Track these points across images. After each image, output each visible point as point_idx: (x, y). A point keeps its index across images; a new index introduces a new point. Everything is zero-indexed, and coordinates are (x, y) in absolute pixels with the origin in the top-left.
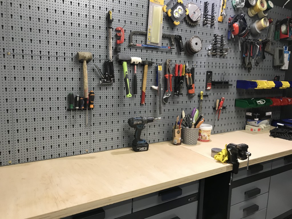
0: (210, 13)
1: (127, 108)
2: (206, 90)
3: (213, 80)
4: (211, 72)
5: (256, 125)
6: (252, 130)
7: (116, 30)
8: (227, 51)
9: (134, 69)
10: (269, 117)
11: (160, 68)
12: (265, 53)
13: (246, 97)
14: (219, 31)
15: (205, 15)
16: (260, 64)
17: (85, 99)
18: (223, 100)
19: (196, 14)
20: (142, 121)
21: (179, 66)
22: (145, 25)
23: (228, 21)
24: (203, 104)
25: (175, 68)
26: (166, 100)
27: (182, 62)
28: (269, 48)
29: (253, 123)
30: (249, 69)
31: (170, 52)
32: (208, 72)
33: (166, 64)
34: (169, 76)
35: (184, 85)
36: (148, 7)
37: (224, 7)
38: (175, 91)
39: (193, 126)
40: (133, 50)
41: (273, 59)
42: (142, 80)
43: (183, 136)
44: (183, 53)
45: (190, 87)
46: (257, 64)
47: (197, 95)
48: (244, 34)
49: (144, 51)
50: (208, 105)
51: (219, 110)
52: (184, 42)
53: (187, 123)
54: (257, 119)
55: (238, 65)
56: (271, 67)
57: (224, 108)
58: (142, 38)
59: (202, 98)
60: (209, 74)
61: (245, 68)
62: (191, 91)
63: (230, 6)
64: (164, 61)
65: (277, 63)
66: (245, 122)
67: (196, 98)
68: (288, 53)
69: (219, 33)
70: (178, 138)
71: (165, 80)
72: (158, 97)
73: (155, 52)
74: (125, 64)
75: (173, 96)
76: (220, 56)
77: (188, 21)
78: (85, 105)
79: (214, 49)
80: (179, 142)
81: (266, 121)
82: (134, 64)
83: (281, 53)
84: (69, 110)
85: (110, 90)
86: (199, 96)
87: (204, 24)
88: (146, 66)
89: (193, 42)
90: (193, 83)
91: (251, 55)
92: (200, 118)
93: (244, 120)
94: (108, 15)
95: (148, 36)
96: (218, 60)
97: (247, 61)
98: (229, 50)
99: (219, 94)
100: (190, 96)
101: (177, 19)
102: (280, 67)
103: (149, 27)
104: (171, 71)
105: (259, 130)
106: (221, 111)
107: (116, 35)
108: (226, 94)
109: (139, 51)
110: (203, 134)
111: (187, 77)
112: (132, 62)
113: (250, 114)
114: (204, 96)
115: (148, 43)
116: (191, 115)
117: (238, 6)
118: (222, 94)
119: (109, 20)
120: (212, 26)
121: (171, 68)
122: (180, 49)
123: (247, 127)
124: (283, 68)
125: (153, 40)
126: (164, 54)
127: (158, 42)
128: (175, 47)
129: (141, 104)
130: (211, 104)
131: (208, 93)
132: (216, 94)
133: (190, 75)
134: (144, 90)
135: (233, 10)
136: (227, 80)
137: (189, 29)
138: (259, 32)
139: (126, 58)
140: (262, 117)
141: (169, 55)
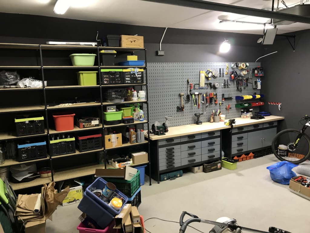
0: (222, 72)
1: (194, 110)
2: (222, 101)
3: (225, 97)
4: (224, 94)
5: (245, 115)
6: (244, 117)
7: (190, 84)
8: (230, 85)
9: (196, 96)
10: (251, 111)
11: (205, 95)
12: (248, 83)
13: (240, 103)
14: (226, 78)
15: (220, 73)
16: (246, 88)
17: (182, 108)
18: (230, 105)
19: (217, 74)
20: (200, 114)
21: (211, 94)
22: (199, 81)
23: (230, 73)
24: (221, 107)
25: (209, 94)
26: (207, 106)
27: (212, 92)
28: (250, 81)
29: (244, 114)
30: (241, 91)
31: (207, 89)
32: (222, 94)
33: (206, 93)
34: (208, 98)
35: (213, 100)
36: (200, 75)
37: (228, 69)
38: (210, 103)
39: (218, 115)
40: (195, 90)
41: (253, 85)
42: (198, 100)
43: (214, 119)
44: (212, 89)
45: (215, 101)
46: (244, 88)
47: (218, 103)
48: (236, 78)
49: (199, 90)
50: (223, 107)
51: (228, 109)
52: (212, 84)
53: (215, 114)
54: (246, 112)
55: (235, 90)
56: (252, 89)
57: (230, 108)
58: (198, 85)
59: (221, 105)
60: (223, 95)
61: (239, 91)
62: (216, 102)
63: (230, 67)
64: (206, 92)
65: (254, 87)
66: (241, 114)
67: (218, 105)
68: (260, 82)
69: (226, 79)
70: (212, 120)
71: (206, 99)
72: (204, 105)
73: (202, 90)
74: (193, 95)
75: (209, 105)
76: (227, 87)
77: (214, 77)
78: (182, 110)
79: (225, 85)
80: (213, 121)
81: (250, 113)
82: (196, 95)
83: (256, 82)
84: (177, 111)
85: (188, 104)
86: (220, 104)
87: (220, 76)
88: (200, 95)
89: (216, 84)
90: (217, 99)
91: (241, 85)
92: (220, 112)
93: (241, 113)
94: (188, 81)
95: (200, 84)
96: (226, 89)
97: (239, 88)
98: (231, 85)
99: (228, 102)
100: (216, 104)
101: (210, 78)
102: (257, 88)
103: (200, 82)
104: (208, 96)
105: (246, 117)
106: (229, 110)
107: (190, 86)
108: (231, 102)
109: (197, 90)
110: (221, 118)
111: (214, 97)
112: (195, 94)
113: (243, 110)
114: (222, 104)
115: (200, 87)
116: (217, 112)
117: (233, 68)
118: (229, 102)
119: (188, 82)
120: (223, 77)
121: (208, 95)
122: (211, 87)
123: (242, 116)
124: (258, 89)
125: (202, 86)
126: (206, 90)
127: (204, 86)
128: (209, 87)
129: (198, 108)
130: (225, 107)
131: (223, 103)
132: (226, 103)
133: (216, 96)
134: (199, 103)
135: (231, 68)
136: (231, 97)
137: (214, 79)
138: (243, 76)
139: (194, 93)
140: (248, 111)
141: (207, 90)
